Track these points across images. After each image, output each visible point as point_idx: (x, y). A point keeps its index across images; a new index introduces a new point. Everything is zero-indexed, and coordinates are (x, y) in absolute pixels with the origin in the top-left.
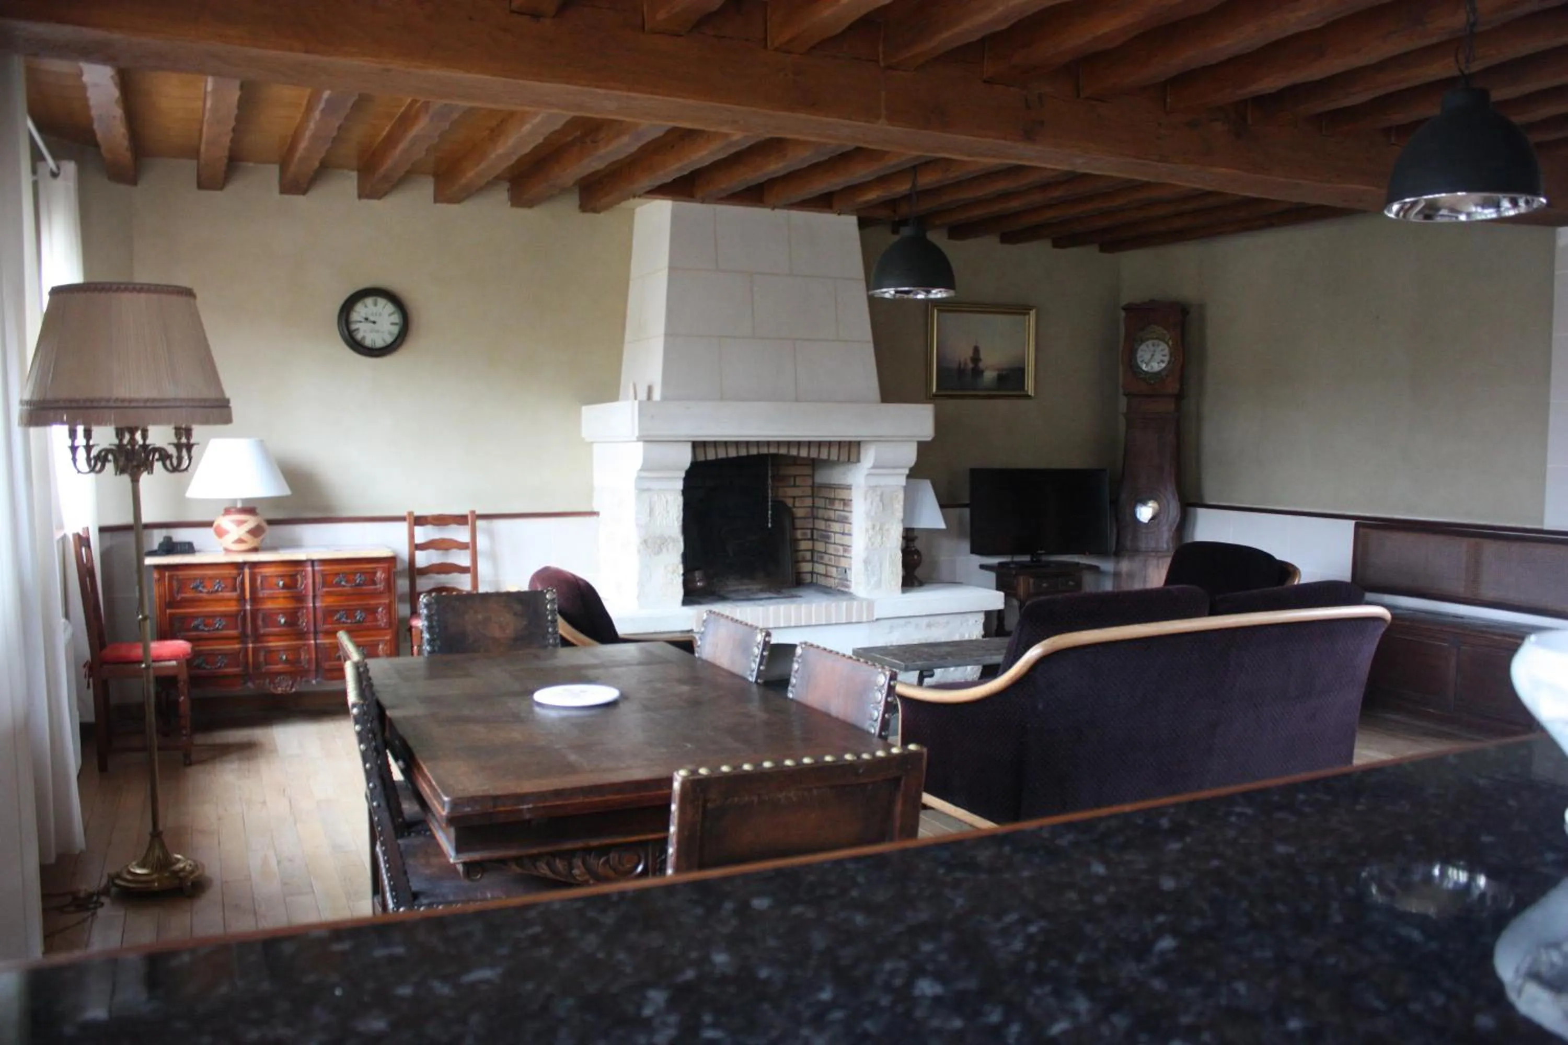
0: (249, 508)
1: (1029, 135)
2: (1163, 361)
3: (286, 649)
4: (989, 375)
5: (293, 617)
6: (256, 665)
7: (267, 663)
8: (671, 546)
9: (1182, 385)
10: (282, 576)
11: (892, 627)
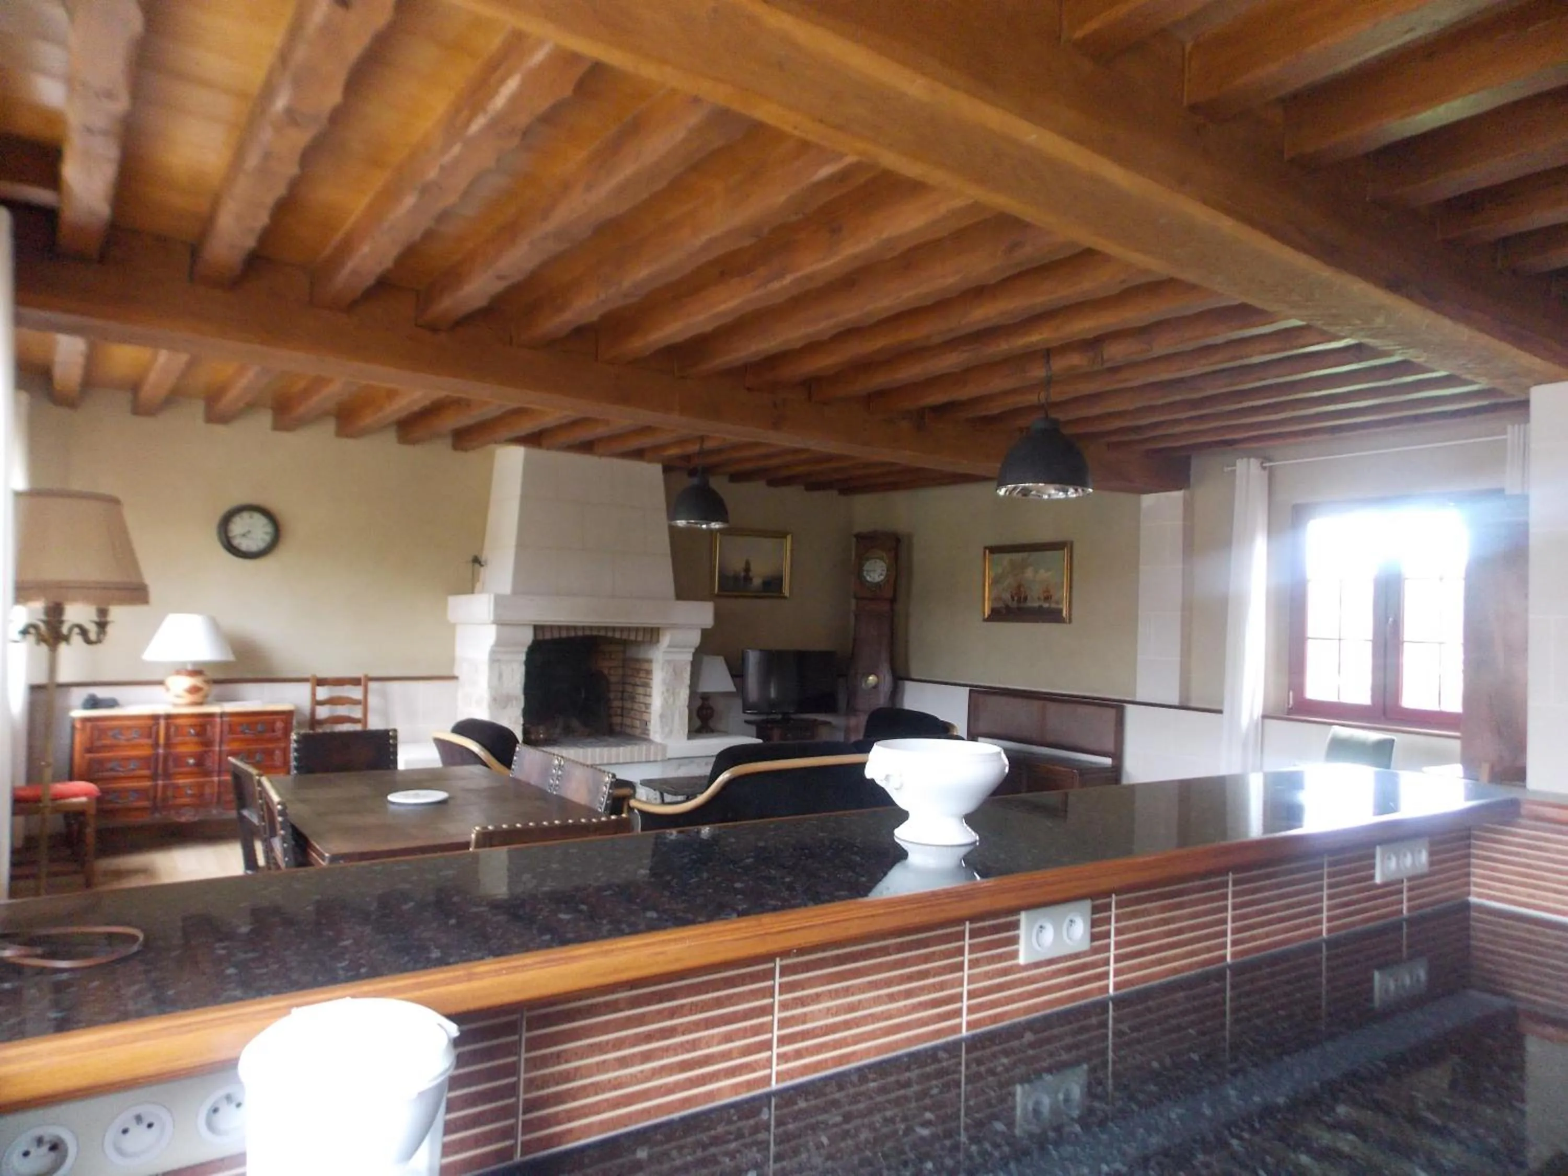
0: (196, 671)
1: (776, 425)
2: (881, 575)
3: (191, 786)
4: (757, 582)
5: (200, 760)
6: (165, 799)
7: (175, 797)
8: (514, 702)
9: (895, 591)
10: (191, 726)
11: (680, 766)
